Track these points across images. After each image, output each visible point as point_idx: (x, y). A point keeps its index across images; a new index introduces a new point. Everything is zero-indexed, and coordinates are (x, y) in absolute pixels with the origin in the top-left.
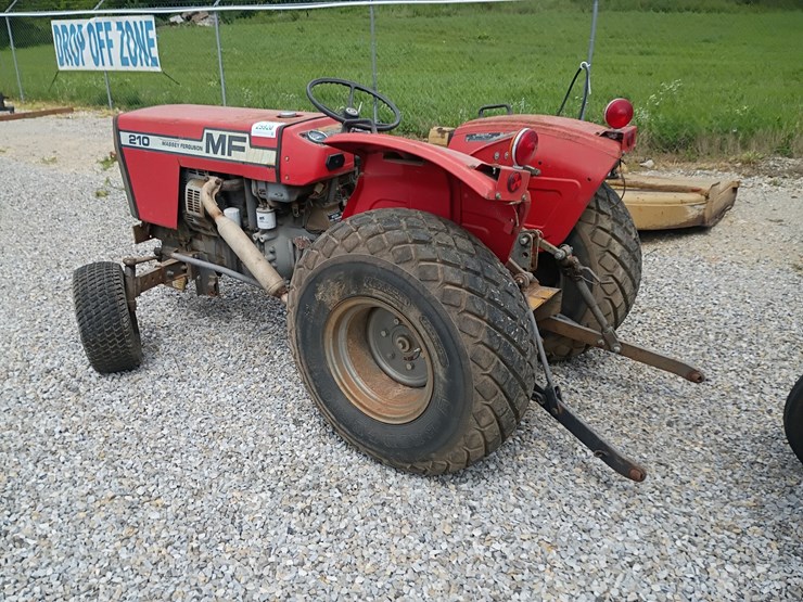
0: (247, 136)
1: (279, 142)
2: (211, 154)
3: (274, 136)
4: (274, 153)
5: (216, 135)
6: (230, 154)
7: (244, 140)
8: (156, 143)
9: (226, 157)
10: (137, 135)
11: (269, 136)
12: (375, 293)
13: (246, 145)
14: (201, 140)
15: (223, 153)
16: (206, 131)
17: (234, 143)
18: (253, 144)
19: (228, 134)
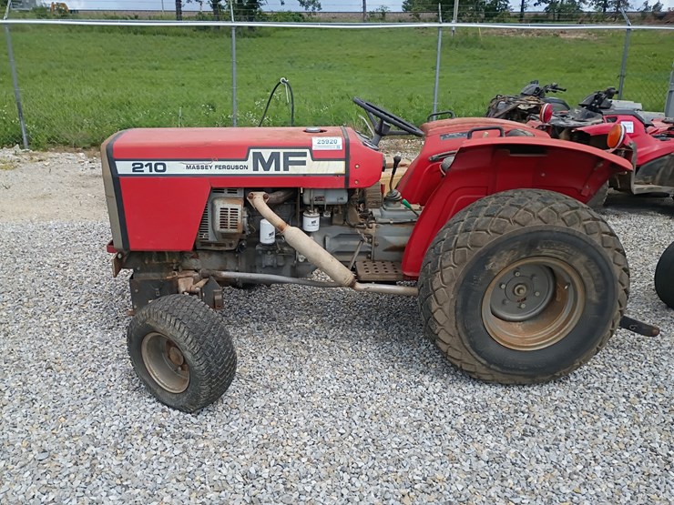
0: (307, 151)
1: (346, 154)
2: (261, 171)
3: (341, 148)
4: (343, 163)
5: (266, 154)
6: (286, 169)
7: (305, 154)
8: (175, 168)
9: (282, 171)
10: (145, 163)
11: (336, 148)
12: (545, 252)
13: (308, 158)
14: (246, 160)
15: (277, 168)
16: (252, 151)
17: (291, 159)
18: (315, 157)
19: (282, 151)
